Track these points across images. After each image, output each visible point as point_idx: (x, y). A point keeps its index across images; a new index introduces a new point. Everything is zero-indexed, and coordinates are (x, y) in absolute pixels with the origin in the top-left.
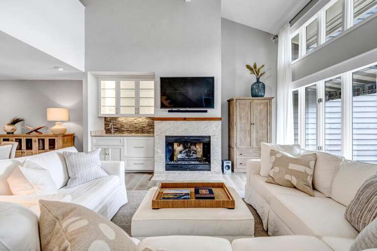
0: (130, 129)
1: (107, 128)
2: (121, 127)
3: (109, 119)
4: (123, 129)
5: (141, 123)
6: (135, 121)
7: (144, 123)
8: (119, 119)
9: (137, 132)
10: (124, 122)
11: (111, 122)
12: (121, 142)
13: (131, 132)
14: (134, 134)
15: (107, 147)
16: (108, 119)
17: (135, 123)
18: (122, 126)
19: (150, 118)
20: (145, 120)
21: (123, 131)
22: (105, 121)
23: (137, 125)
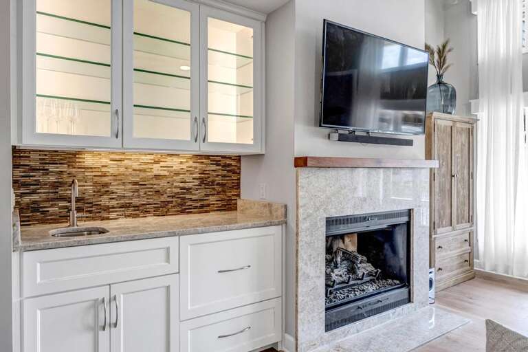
0: (135, 201)
1: (27, 199)
2: (98, 193)
3: (33, 156)
4: (104, 200)
5: (177, 174)
6: (157, 169)
7: (188, 177)
8: (88, 161)
9: (163, 209)
10: (111, 171)
11: (46, 172)
12: (168, 259)
13: (139, 211)
14: (151, 220)
15: (103, 293)
16: (34, 161)
17: (157, 177)
18: (102, 188)
19: (207, 157)
20: (191, 163)
21: (107, 209)
22: (15, 166)
23: (163, 183)
